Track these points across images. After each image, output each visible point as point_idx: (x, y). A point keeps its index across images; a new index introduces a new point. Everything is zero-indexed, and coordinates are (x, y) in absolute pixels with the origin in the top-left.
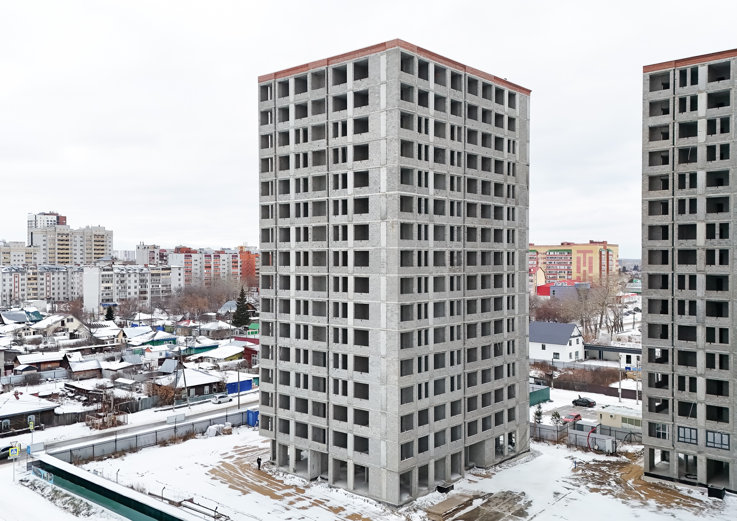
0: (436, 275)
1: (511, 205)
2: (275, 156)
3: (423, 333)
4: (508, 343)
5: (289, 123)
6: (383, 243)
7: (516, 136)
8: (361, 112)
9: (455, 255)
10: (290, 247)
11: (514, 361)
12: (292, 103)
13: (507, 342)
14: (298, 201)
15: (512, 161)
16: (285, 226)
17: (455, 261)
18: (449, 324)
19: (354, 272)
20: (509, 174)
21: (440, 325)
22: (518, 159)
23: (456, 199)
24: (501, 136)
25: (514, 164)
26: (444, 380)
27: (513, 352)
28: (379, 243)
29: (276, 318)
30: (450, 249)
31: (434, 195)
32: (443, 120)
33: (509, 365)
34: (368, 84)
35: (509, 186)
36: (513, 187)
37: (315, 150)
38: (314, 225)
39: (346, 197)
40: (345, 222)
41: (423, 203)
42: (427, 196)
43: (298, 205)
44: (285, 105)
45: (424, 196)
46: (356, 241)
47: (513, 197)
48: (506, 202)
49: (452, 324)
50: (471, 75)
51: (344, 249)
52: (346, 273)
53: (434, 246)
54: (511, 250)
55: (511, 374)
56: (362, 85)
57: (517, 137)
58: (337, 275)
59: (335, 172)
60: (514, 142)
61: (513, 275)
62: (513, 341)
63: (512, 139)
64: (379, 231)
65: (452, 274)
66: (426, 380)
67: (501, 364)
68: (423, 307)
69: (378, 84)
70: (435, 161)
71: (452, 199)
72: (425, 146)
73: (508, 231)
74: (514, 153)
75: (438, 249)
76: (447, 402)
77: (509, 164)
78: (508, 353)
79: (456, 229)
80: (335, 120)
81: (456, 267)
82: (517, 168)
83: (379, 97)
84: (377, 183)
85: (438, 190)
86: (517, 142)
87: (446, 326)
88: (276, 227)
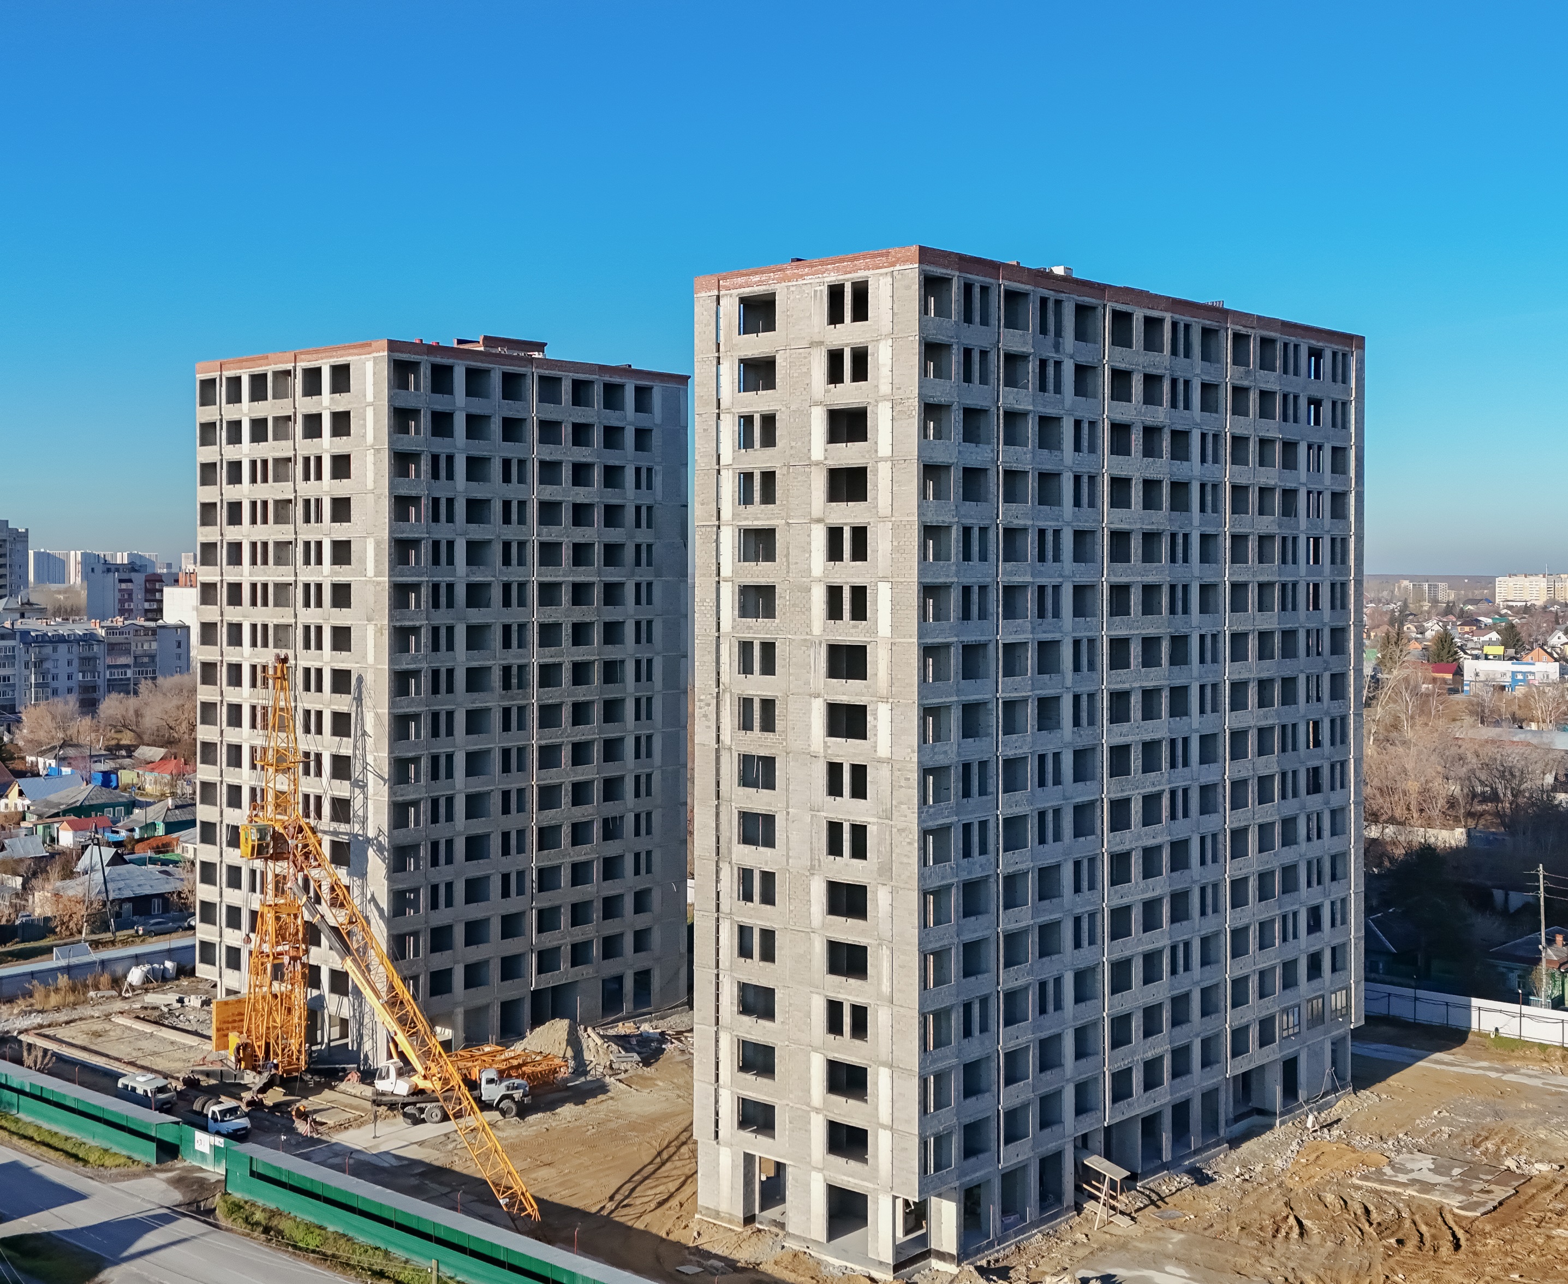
0: (471, 706)
1: (644, 579)
2: (222, 500)
3: (442, 802)
4: (637, 817)
5: (241, 448)
6: (371, 659)
7: (655, 457)
8: (342, 445)
9: (514, 671)
10: (242, 657)
11: (650, 848)
12: (246, 415)
13: (633, 814)
14: (255, 579)
15: (645, 501)
16: (235, 620)
17: (514, 681)
18: (500, 787)
19: (331, 702)
20: (638, 525)
21: (477, 789)
22: (659, 496)
23: (516, 579)
24: (617, 463)
25: (649, 508)
26: (487, 878)
27: (649, 832)
28: (365, 657)
29: (221, 776)
30: (503, 662)
31: (467, 576)
32: (485, 453)
33: (637, 856)
34: (349, 403)
35: (638, 547)
36: (649, 546)
37: (278, 498)
38: (276, 621)
39: (320, 579)
40: (319, 621)
41: (443, 591)
42: (452, 579)
43: (254, 586)
44: (235, 417)
45: (444, 579)
46: (334, 652)
47: (649, 564)
48: (633, 574)
49: (506, 787)
50: (547, 372)
51: (318, 665)
52: (320, 703)
53: (467, 660)
54: (644, 657)
55: (643, 871)
56: (342, 402)
57: (658, 459)
58: (308, 707)
59: (307, 538)
60: (649, 470)
61: (649, 700)
62: (649, 815)
63: (644, 465)
64: (364, 638)
65: (506, 704)
66: (449, 879)
67: (620, 852)
68: (443, 761)
69: (364, 405)
70: (469, 521)
71: (505, 579)
72: (447, 499)
73: (638, 624)
74: (649, 487)
75: (475, 664)
76: (492, 915)
77: (638, 509)
78: (637, 833)
79: (515, 628)
80: (306, 453)
81: (517, 691)
82: (657, 513)
83: (364, 426)
84: (363, 561)
85: (474, 568)
86: (657, 468)
87: (492, 791)
88: (222, 621)
